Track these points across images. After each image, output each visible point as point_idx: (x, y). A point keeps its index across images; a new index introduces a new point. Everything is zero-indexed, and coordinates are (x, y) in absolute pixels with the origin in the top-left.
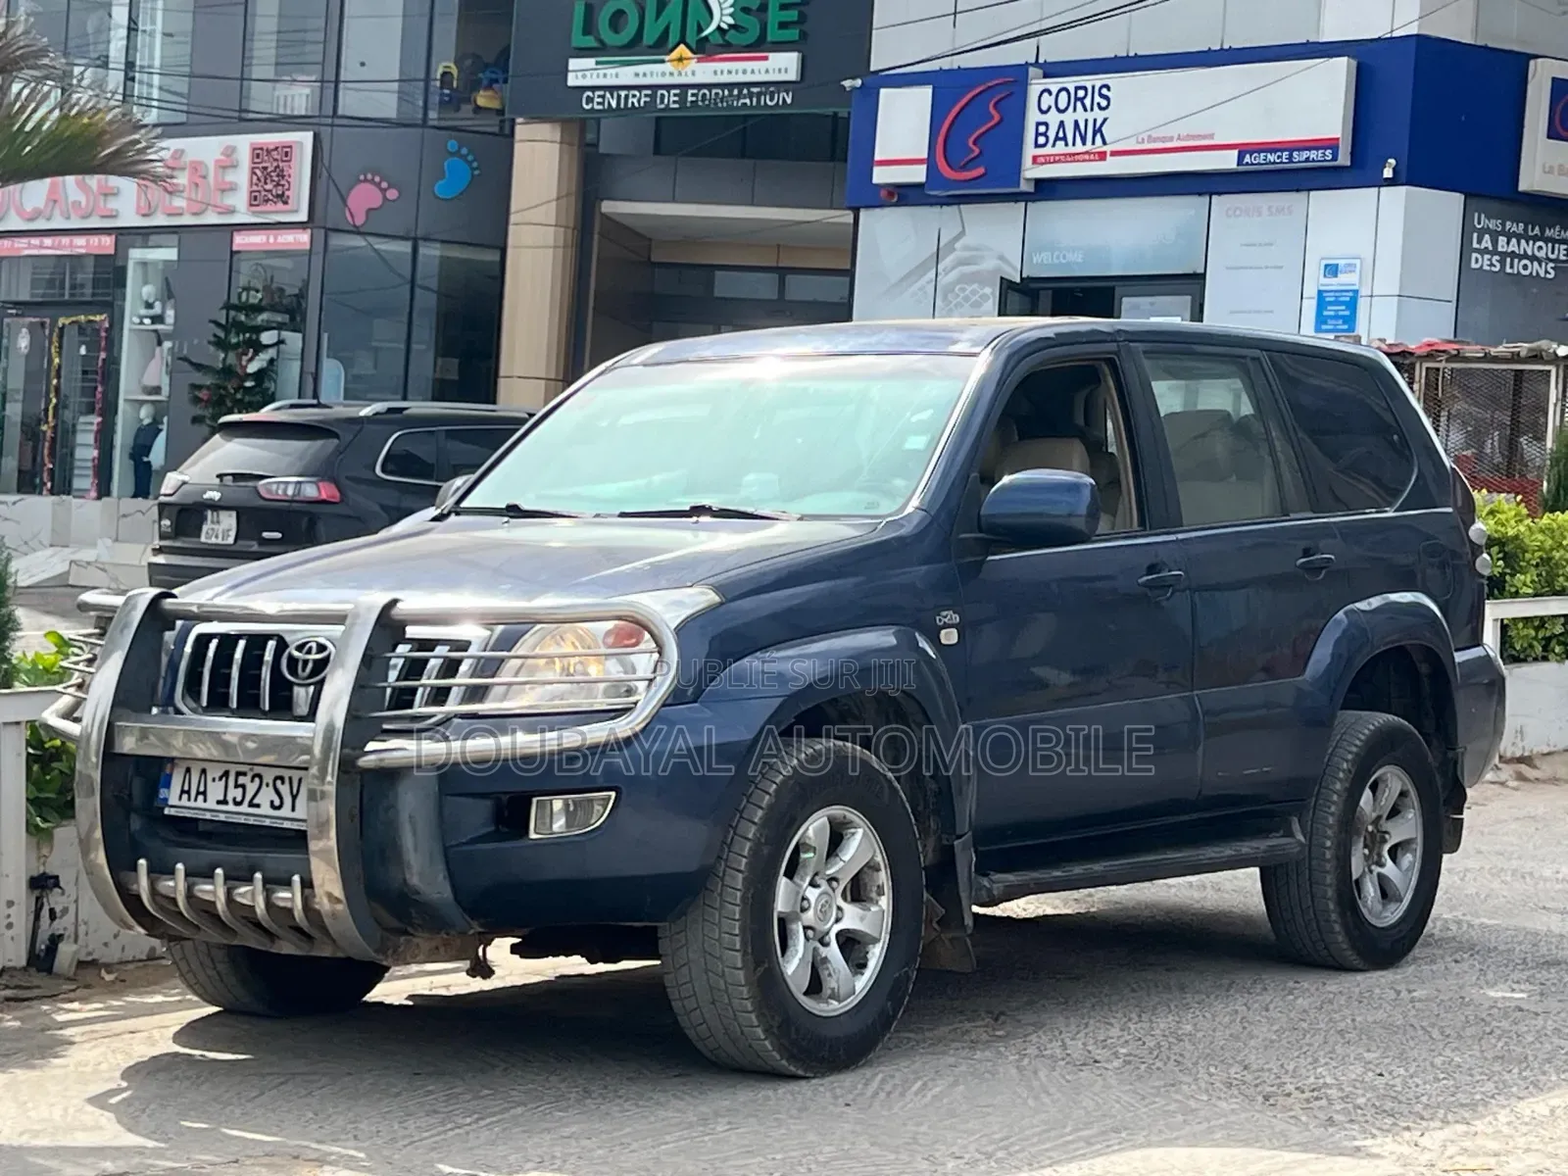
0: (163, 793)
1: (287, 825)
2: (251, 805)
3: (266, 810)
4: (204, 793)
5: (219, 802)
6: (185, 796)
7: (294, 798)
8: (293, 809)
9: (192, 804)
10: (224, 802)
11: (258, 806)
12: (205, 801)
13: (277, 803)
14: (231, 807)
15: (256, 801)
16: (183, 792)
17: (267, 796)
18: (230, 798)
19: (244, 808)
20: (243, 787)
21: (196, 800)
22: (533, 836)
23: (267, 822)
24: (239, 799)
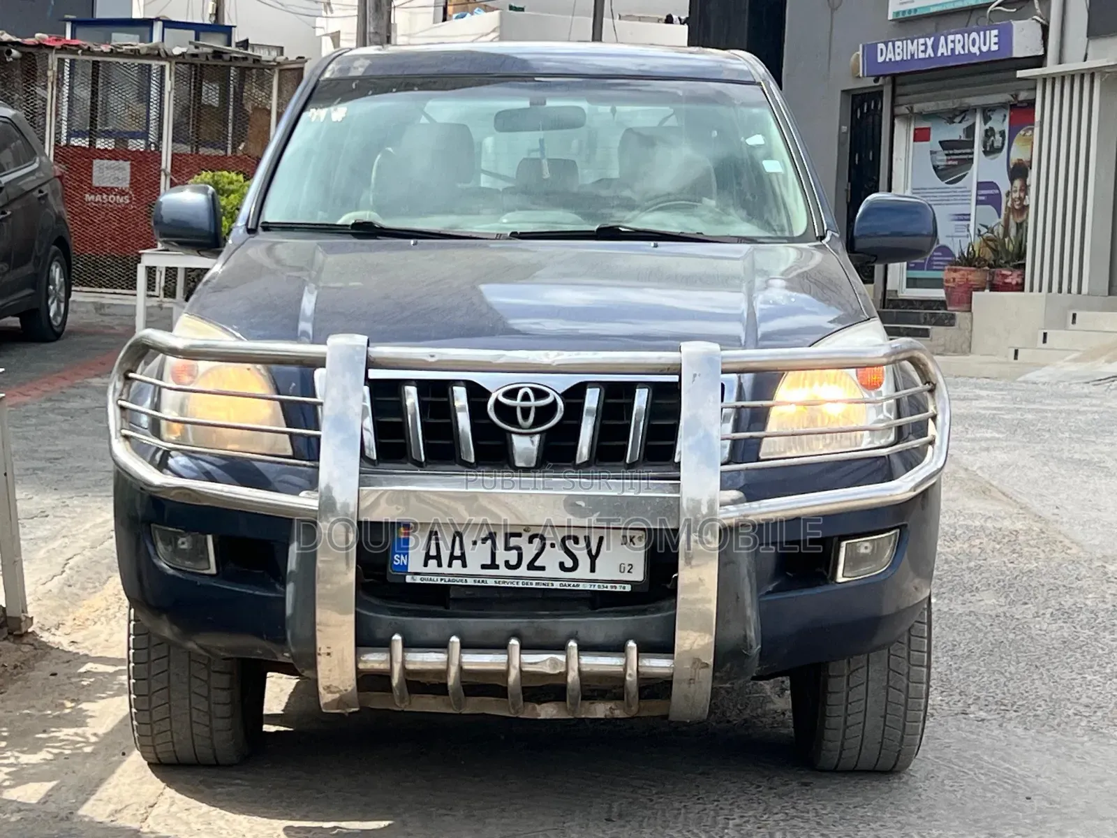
0: (398, 560)
1: (582, 586)
2: (531, 566)
3: (553, 571)
4: (462, 558)
5: (484, 567)
6: (433, 563)
7: (593, 559)
8: (593, 570)
9: (445, 569)
10: (494, 566)
11: (543, 568)
12: (464, 565)
13: (569, 563)
14: (503, 571)
15: (537, 564)
16: (428, 557)
17: (552, 559)
18: (500, 561)
19: (523, 571)
20: (518, 549)
21: (450, 565)
22: (840, 579)
23: (557, 585)
24: (513, 562)
